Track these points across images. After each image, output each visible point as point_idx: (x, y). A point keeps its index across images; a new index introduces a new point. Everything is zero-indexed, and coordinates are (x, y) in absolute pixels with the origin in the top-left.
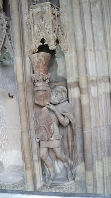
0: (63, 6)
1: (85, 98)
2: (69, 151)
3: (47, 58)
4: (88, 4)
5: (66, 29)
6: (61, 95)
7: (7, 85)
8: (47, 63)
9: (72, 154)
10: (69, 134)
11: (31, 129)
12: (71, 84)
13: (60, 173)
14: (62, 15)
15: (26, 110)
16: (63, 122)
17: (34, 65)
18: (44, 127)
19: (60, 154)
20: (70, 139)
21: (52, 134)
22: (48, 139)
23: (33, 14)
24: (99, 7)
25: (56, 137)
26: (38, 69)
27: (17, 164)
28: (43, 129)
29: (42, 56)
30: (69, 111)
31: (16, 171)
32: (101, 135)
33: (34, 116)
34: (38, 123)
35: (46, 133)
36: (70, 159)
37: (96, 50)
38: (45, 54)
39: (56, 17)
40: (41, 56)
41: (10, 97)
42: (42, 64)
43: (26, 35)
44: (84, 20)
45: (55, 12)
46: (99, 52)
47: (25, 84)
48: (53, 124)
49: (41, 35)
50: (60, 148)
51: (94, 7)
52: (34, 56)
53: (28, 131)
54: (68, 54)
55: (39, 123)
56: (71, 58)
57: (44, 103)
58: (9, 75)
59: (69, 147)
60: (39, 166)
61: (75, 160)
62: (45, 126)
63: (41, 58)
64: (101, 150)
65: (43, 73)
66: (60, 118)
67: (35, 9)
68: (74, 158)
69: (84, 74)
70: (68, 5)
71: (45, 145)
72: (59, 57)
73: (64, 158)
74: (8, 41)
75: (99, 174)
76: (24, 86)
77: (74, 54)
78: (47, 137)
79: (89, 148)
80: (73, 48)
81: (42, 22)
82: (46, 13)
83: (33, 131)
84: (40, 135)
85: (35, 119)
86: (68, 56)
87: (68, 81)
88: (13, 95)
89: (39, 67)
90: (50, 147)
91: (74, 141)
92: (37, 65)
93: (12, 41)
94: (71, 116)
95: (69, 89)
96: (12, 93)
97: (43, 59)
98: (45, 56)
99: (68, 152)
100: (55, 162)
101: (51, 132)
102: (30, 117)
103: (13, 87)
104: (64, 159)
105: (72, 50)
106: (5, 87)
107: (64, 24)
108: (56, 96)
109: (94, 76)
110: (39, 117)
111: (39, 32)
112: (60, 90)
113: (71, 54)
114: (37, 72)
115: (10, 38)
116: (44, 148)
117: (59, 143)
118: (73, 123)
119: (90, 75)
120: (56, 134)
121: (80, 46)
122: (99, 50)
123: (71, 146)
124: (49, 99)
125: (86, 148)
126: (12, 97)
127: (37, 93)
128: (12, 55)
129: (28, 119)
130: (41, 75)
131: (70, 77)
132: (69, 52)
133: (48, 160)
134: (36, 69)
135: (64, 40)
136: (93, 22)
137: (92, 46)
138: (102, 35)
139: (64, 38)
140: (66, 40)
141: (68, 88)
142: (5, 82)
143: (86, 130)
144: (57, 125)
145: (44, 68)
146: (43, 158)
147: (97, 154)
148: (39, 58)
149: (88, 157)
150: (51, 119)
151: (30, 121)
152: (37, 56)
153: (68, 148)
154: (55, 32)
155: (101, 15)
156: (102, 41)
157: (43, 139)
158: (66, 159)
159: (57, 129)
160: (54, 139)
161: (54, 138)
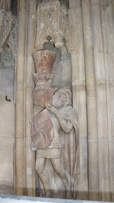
0: (72, 8)
1: (92, 101)
2: (70, 166)
3: (52, 56)
4: (98, 7)
5: (74, 30)
6: (64, 98)
7: (5, 88)
8: (51, 61)
9: (74, 168)
10: (71, 144)
11: (27, 136)
12: (76, 87)
13: (58, 193)
14: (71, 16)
15: (23, 113)
16: (66, 127)
17: (37, 63)
18: (42, 133)
19: (59, 168)
20: (72, 151)
21: (51, 141)
22: (46, 147)
23: (40, 11)
24: (109, 10)
25: (56, 145)
26: (41, 67)
27: (7, 180)
28: (41, 135)
29: (47, 54)
30: (72, 115)
31: (4, 189)
32: (109, 147)
33: (32, 120)
34: (35, 129)
35: (44, 139)
36: (70, 176)
37: (105, 52)
38: (50, 52)
39: (65, 16)
40: (45, 54)
41: (7, 101)
42: (46, 61)
43: (31, 34)
44: (94, 21)
45: (64, 11)
46: (109, 55)
47: (25, 84)
48: (54, 129)
49: (47, 32)
50: (59, 160)
51: (104, 10)
52: (38, 53)
53: (24, 137)
54: (75, 55)
55: (37, 128)
56: (78, 59)
57: (44, 104)
58: (8, 78)
59: (71, 160)
60: (33, 182)
61: (77, 176)
62: (44, 132)
63: (46, 55)
64: (109, 165)
65: (46, 71)
66: (61, 123)
67: (43, 7)
68: (76, 174)
69: (92, 75)
70: (77, 7)
71: (41, 155)
72: (65, 60)
73: (63, 173)
74: (11, 38)
75: (105, 196)
76: (23, 85)
77: (81, 55)
78: (45, 145)
79: (94, 161)
80: (80, 48)
81: (50, 18)
82: (54, 11)
83: (29, 139)
84: (36, 143)
85: (33, 124)
86: (75, 57)
87: (73, 84)
88: (10, 99)
89: (42, 65)
90: (48, 157)
91: (77, 152)
92: (40, 63)
93: (16, 40)
94: (75, 121)
95: (74, 93)
96: (9, 96)
97: (47, 57)
98: (50, 54)
99: (68, 167)
100: (52, 178)
101: (50, 138)
102: (27, 123)
103: (11, 90)
104: (63, 175)
105: (79, 51)
106: (3, 90)
107: (72, 25)
108: (59, 99)
109: (102, 79)
110: (37, 121)
111: (45, 29)
112: (64, 92)
113: (79, 55)
114: (39, 70)
115: (14, 36)
116: (40, 159)
117: (59, 152)
118: (77, 130)
119: (99, 78)
120: (56, 142)
121: (89, 45)
122: (109, 53)
123: (73, 159)
124: (50, 100)
125: (91, 161)
126: (10, 100)
127: (38, 93)
128: (14, 54)
129: (24, 123)
130: (43, 73)
131: (76, 79)
132: (76, 53)
133: (44, 174)
134: (39, 67)
135: (71, 40)
136: (103, 24)
137: (102, 47)
138: (112, 37)
139: (71, 38)
140: (73, 41)
141: (73, 91)
142: (4, 85)
143: (91, 139)
144: (58, 131)
145: (48, 66)
146: (38, 171)
147: (104, 170)
148: (43, 55)
149: (93, 173)
150: (51, 123)
151: (27, 126)
152: (41, 53)
153: (69, 162)
154: (62, 29)
155: (111, 18)
156: (112, 43)
157: (40, 147)
158: (66, 175)
159: (58, 136)
160: (53, 148)
161: (53, 146)
